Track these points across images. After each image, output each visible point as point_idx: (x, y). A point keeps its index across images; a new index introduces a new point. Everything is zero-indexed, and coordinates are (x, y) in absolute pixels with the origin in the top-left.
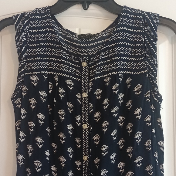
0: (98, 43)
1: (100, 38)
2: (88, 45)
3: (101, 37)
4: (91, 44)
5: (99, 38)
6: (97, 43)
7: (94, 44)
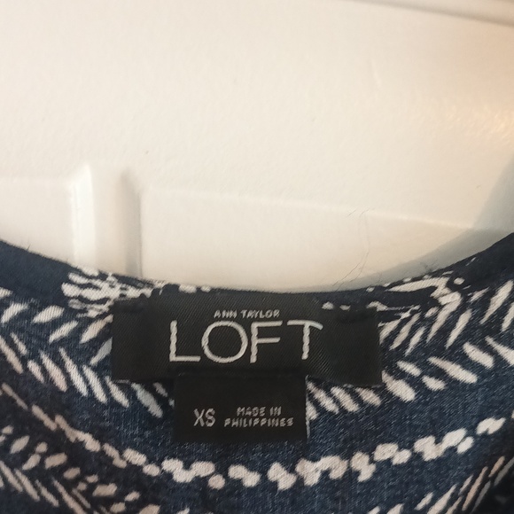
0: (417, 456)
1: (453, 383)
2: (277, 473)
3: (469, 378)
4: (311, 472)
5: (434, 384)
6: (402, 457)
7: (363, 467)
